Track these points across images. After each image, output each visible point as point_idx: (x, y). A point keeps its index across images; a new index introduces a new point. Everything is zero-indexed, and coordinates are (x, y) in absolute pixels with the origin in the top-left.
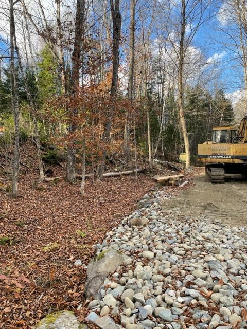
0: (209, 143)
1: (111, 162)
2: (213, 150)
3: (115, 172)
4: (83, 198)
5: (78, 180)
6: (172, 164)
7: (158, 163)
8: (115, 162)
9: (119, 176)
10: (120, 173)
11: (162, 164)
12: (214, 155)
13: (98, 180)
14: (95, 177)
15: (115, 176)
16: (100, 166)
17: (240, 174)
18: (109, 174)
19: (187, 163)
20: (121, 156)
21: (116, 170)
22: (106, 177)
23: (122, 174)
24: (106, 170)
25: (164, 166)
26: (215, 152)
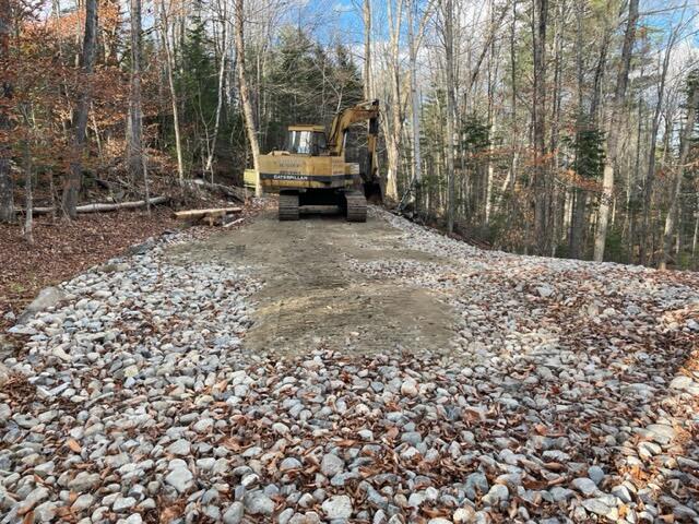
0: (276, 153)
1: (99, 183)
2: (281, 165)
3: (108, 202)
4: (29, 247)
5: (20, 218)
6: (229, 189)
7: (202, 187)
8: (109, 184)
9: (113, 210)
10: (117, 205)
11: (209, 189)
12: (282, 173)
13: (66, 218)
14: (59, 213)
15: (103, 211)
16: (70, 191)
17: (336, 207)
18: (90, 207)
19: (258, 188)
20: (123, 173)
21: (109, 199)
22: (85, 212)
23: (122, 208)
24: (86, 200)
25: (214, 193)
26: (284, 169)
